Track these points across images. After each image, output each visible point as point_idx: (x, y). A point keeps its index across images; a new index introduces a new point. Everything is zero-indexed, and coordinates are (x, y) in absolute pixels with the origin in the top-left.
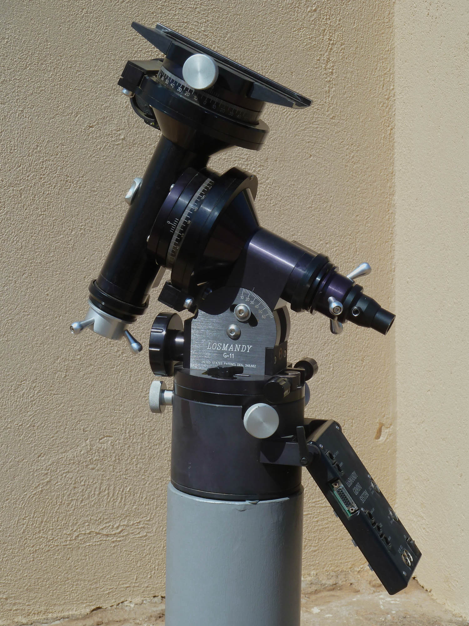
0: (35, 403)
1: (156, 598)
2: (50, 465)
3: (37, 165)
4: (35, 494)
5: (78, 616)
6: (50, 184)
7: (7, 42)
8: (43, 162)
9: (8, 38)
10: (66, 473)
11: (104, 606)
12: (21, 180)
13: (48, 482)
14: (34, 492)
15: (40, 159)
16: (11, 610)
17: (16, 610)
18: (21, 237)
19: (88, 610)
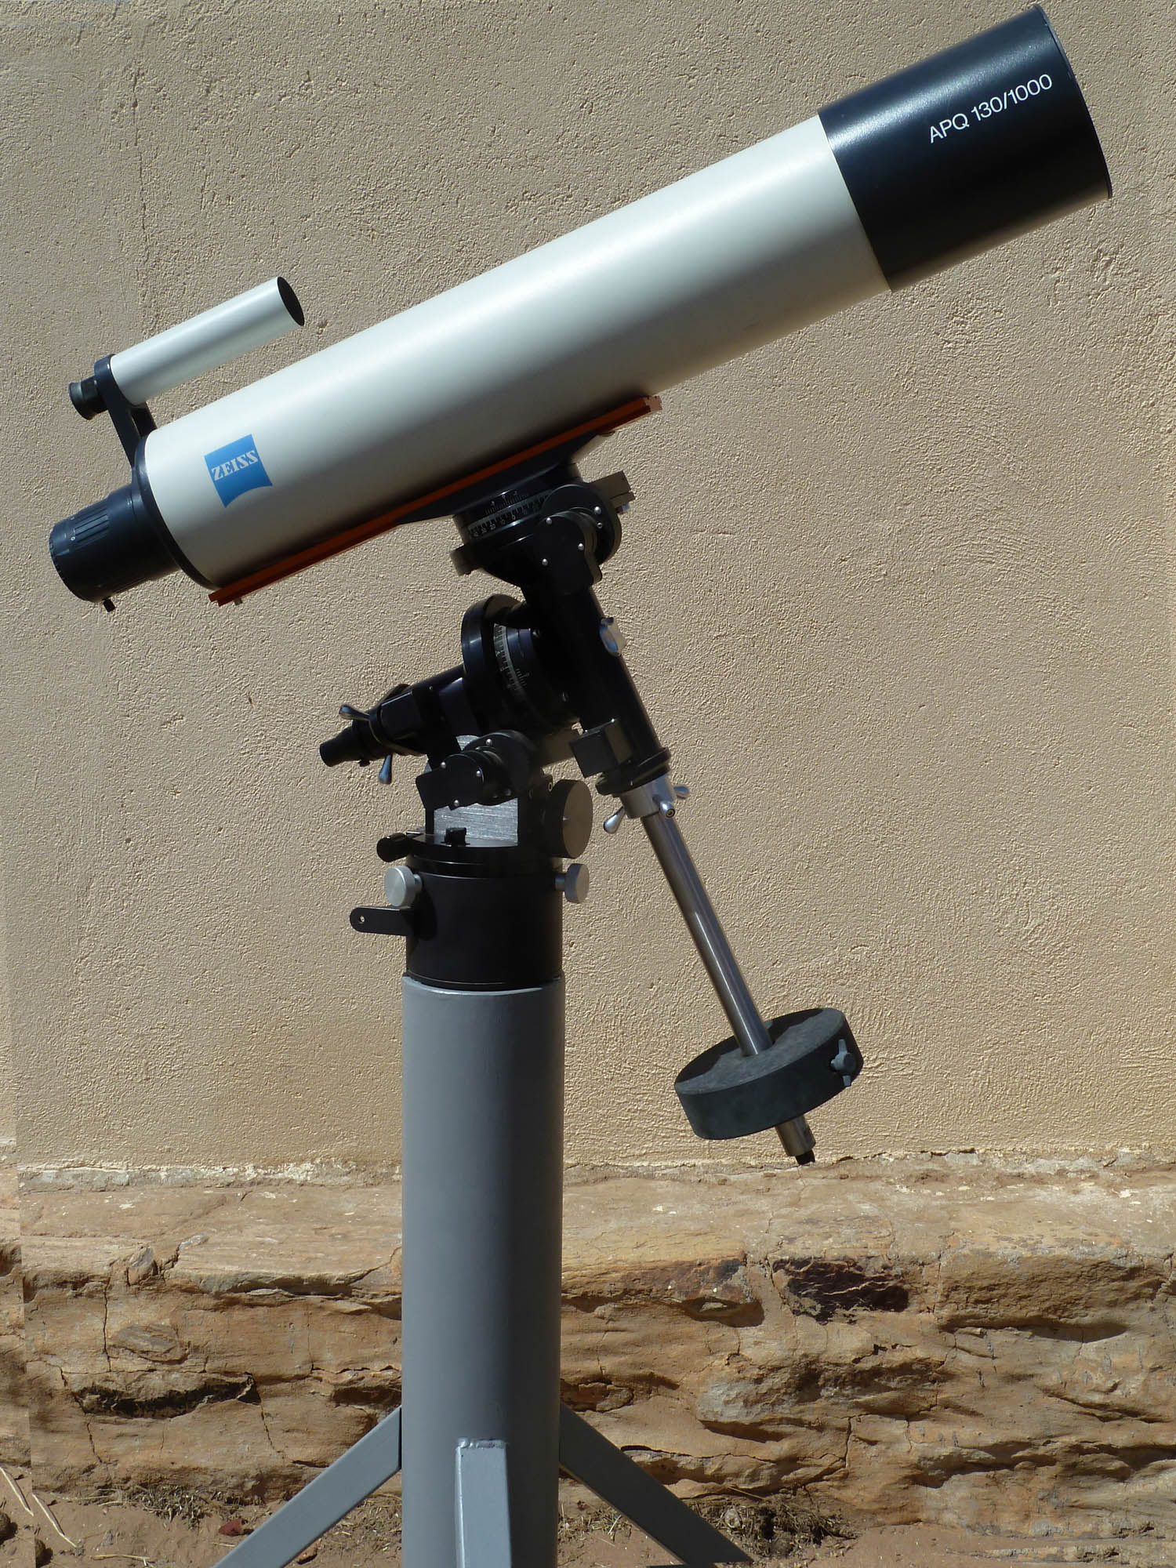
0: (769, 899)
1: (924, 1154)
2: (788, 976)
3: (774, 607)
4: (769, 1009)
5: (820, 1165)
6: (790, 631)
7: (738, 460)
8: (781, 604)
9: (739, 455)
10: (808, 986)
11: (856, 1156)
12: (753, 625)
13: (785, 996)
14: (767, 1008)
15: (777, 600)
16: (737, 1148)
17: (744, 1148)
18: (753, 695)
19: (834, 1159)
